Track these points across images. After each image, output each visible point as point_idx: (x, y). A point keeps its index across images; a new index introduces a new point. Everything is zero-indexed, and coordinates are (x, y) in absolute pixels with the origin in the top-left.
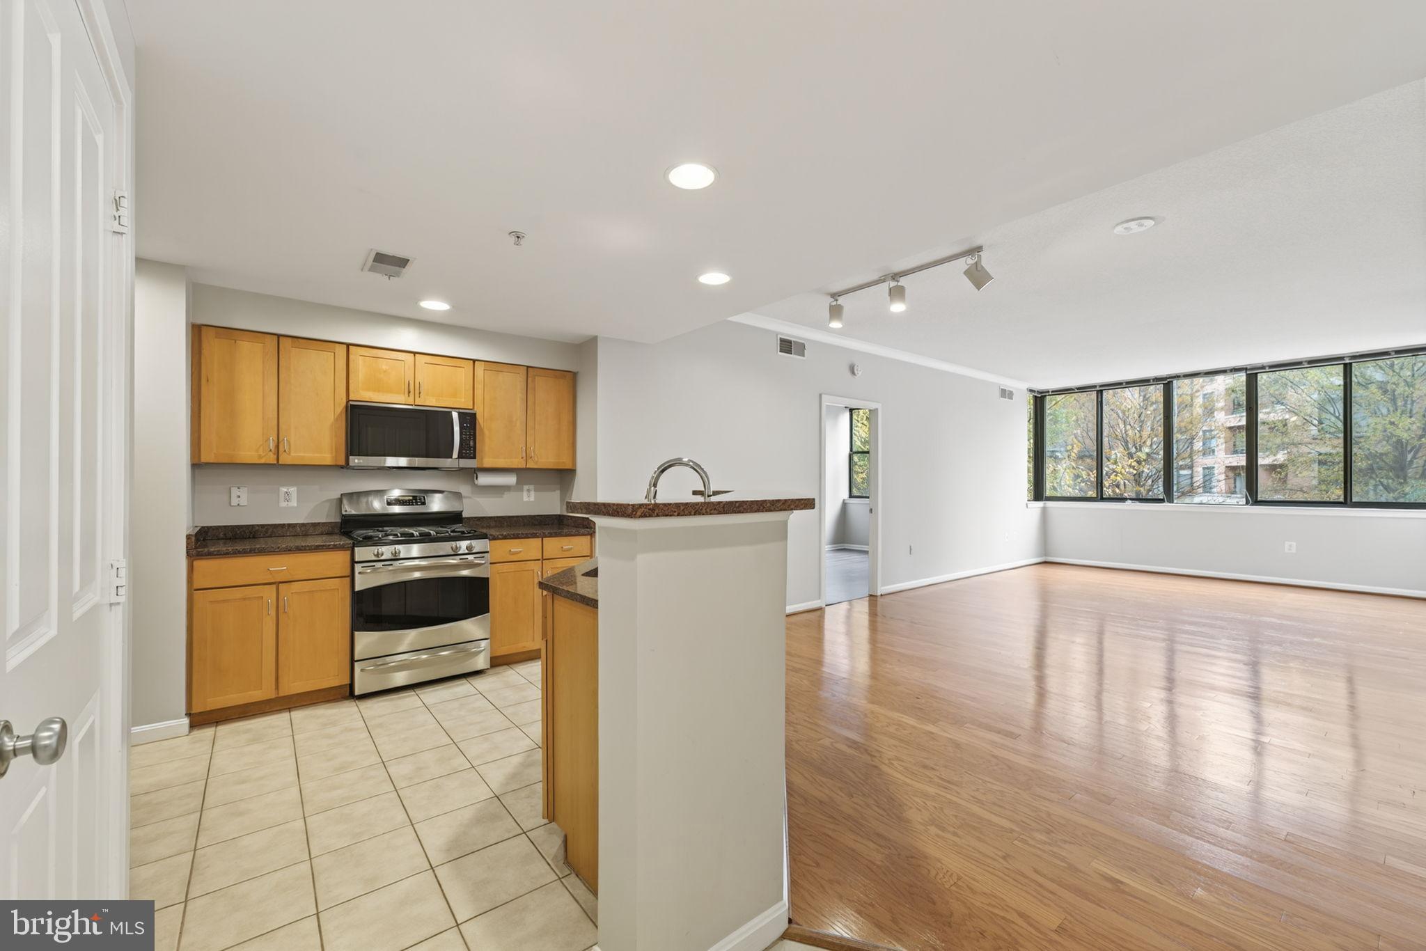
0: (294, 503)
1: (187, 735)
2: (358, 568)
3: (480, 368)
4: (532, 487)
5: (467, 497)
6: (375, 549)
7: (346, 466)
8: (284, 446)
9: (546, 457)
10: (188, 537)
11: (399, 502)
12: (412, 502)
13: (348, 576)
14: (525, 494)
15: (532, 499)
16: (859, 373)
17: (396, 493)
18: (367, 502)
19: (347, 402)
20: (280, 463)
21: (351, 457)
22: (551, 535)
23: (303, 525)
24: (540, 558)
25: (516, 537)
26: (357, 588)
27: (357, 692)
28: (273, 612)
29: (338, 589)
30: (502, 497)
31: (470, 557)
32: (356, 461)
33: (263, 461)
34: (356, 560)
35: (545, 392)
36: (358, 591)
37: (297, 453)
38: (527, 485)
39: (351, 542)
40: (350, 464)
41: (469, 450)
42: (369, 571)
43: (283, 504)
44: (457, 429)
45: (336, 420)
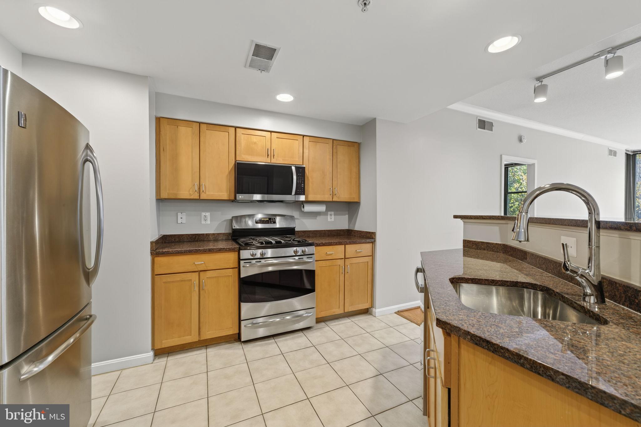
0: (208, 222)
1: (152, 363)
2: (242, 262)
3: (306, 140)
4: (333, 213)
5: (297, 219)
6: (251, 252)
7: (234, 201)
8: (203, 188)
9: (344, 195)
10: (152, 243)
11: (261, 221)
12: (269, 222)
13: (237, 268)
14: (329, 217)
15: (333, 220)
16: (525, 141)
17: (259, 216)
18: (245, 222)
19: (235, 162)
20: (201, 198)
21: (237, 194)
22: (350, 243)
23: (214, 234)
24: (344, 257)
25: (330, 244)
26: (242, 276)
27: (242, 340)
28: (197, 289)
29: (232, 276)
30: (316, 219)
31: (305, 258)
32: (240, 197)
33: (192, 197)
34: (241, 258)
35: (343, 154)
36: (242, 278)
37: (210, 193)
38: (330, 211)
39: (237, 246)
40: (237, 199)
41: (301, 190)
42: (248, 265)
43: (203, 222)
44: (295, 177)
45: (230, 173)
